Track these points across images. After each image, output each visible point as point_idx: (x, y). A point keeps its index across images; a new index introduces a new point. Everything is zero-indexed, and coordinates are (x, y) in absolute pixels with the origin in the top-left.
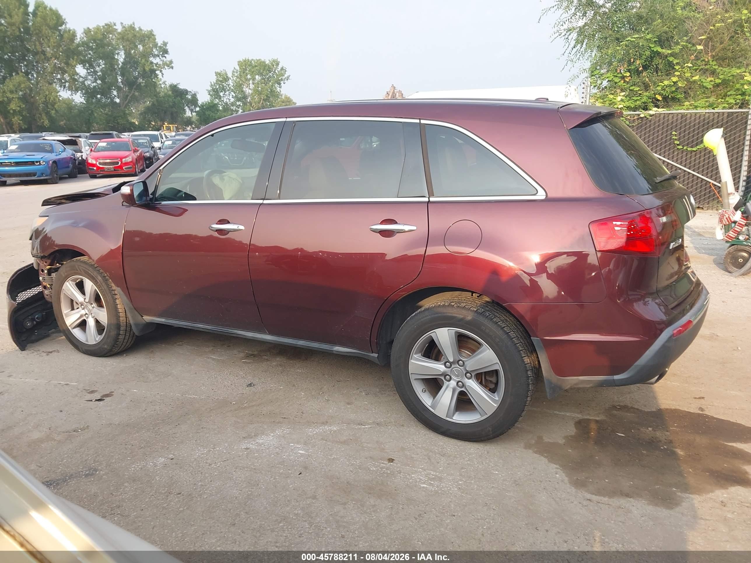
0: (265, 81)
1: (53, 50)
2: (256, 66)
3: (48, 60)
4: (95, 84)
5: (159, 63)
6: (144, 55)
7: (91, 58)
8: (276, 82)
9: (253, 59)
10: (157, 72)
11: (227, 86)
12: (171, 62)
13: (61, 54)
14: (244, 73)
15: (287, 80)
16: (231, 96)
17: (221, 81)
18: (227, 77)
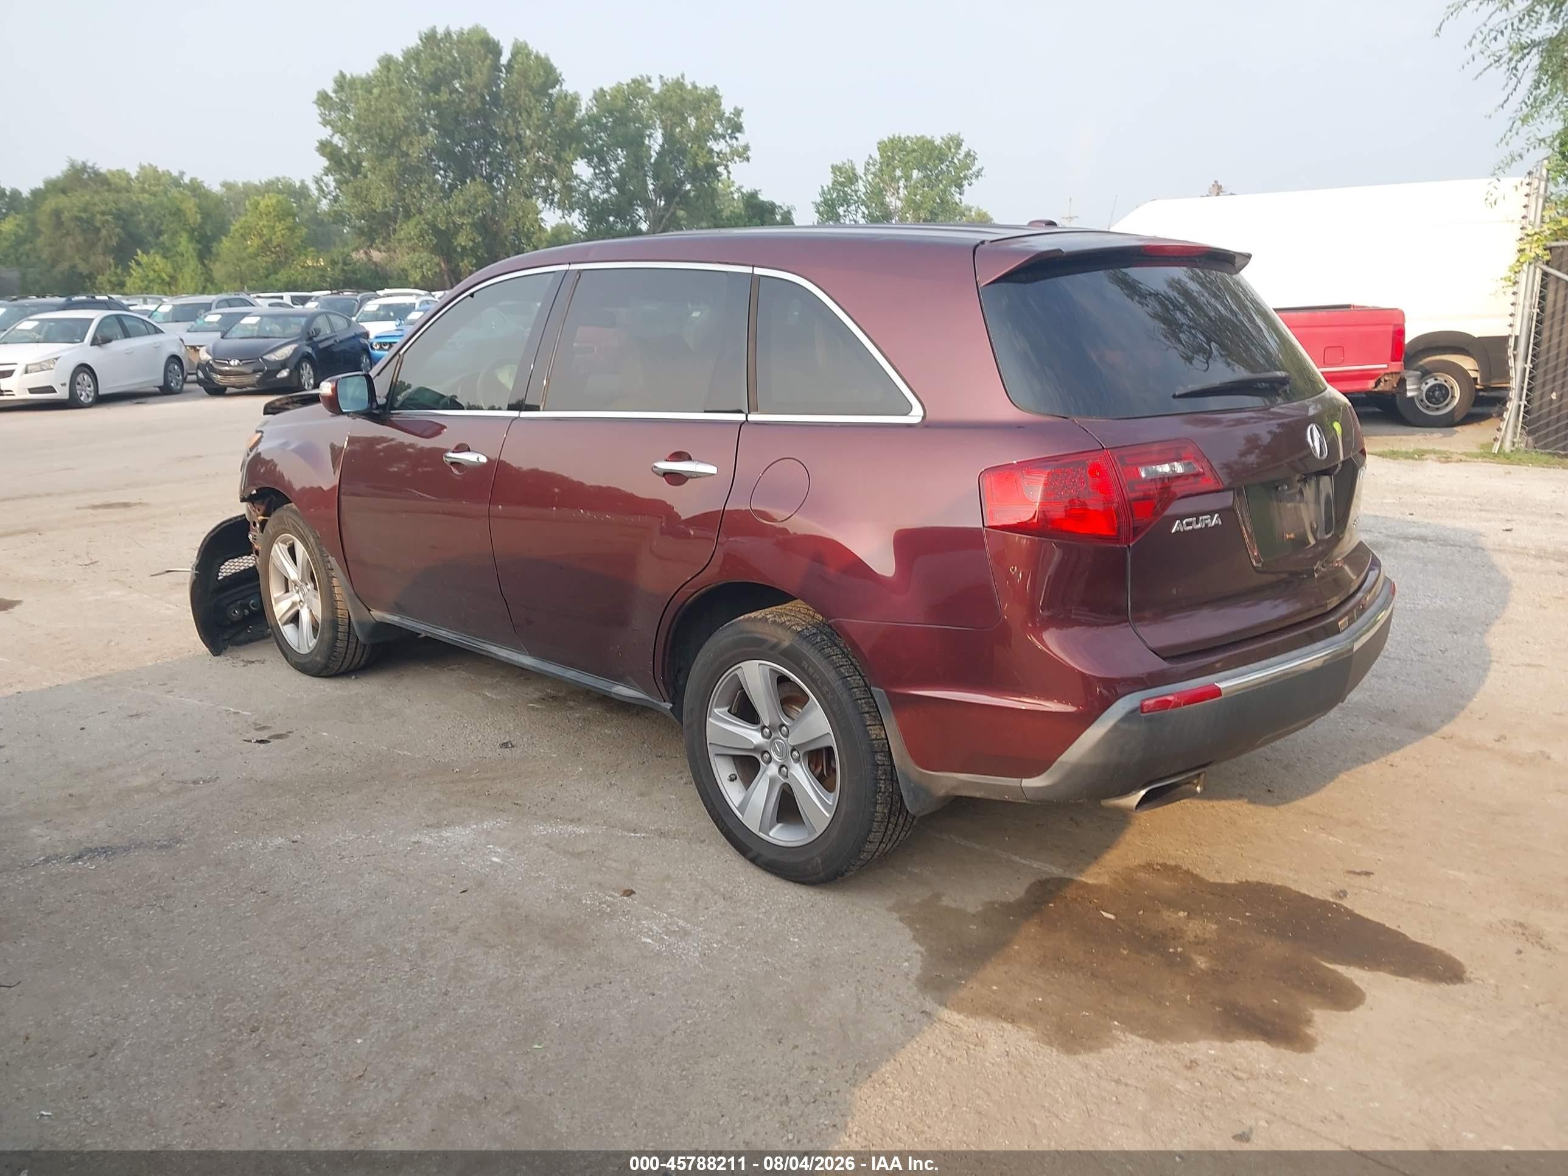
0: (930, 182)
1: (535, 133)
2: (914, 151)
3: (526, 152)
4: (606, 196)
5: (724, 151)
6: (697, 136)
7: (603, 146)
8: (952, 181)
9: (908, 137)
10: (718, 169)
11: (853, 194)
12: (746, 148)
13: (549, 139)
14: (888, 165)
15: (977, 177)
16: (860, 215)
17: (842, 184)
18: (855, 175)
